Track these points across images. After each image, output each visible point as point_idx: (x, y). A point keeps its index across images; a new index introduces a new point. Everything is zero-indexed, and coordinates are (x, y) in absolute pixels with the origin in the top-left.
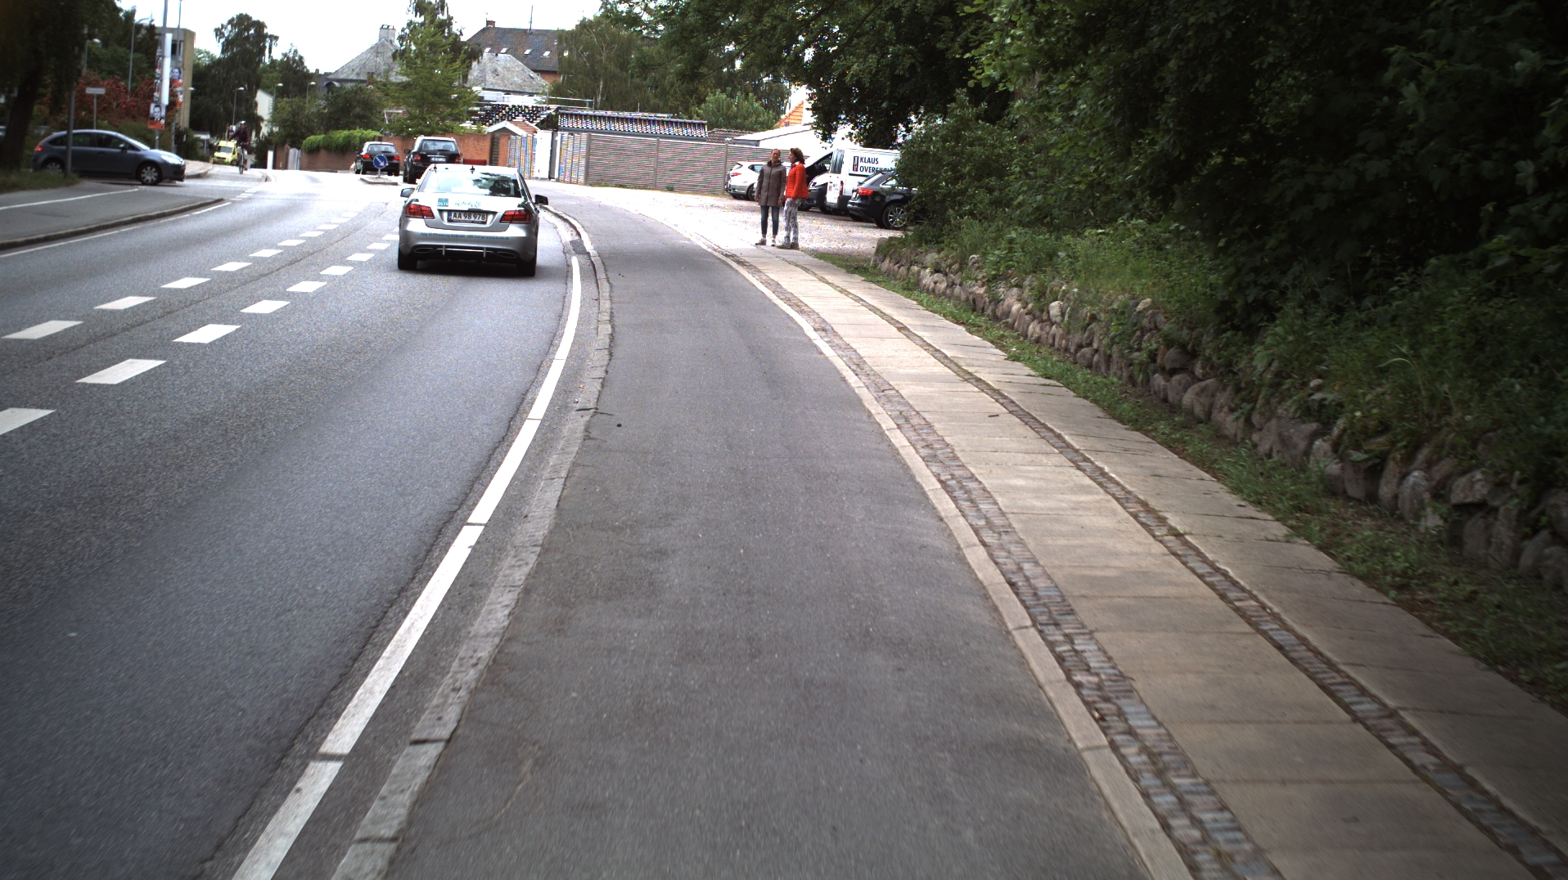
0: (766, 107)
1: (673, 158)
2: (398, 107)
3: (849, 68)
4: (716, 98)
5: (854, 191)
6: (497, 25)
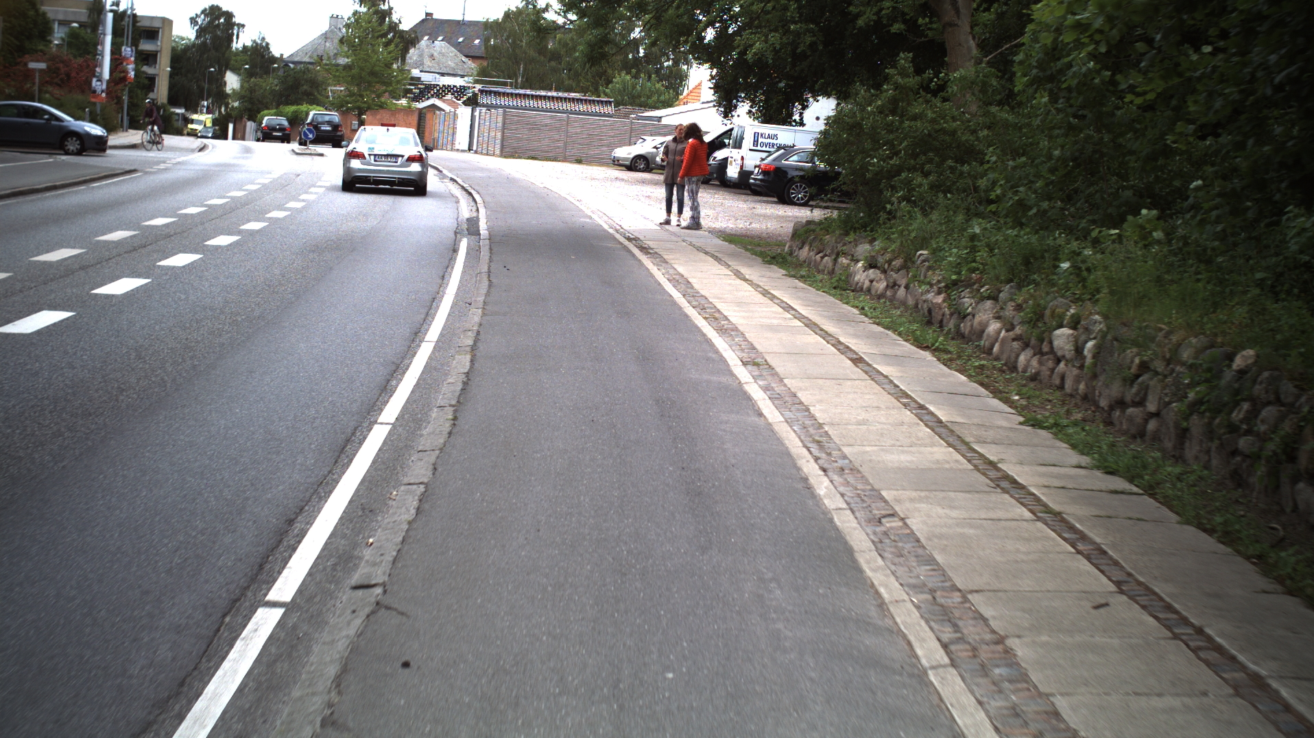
0: (667, 87)
1: (581, 133)
2: (340, 85)
3: (751, 46)
4: (622, 78)
5: (755, 167)
6: (434, 17)
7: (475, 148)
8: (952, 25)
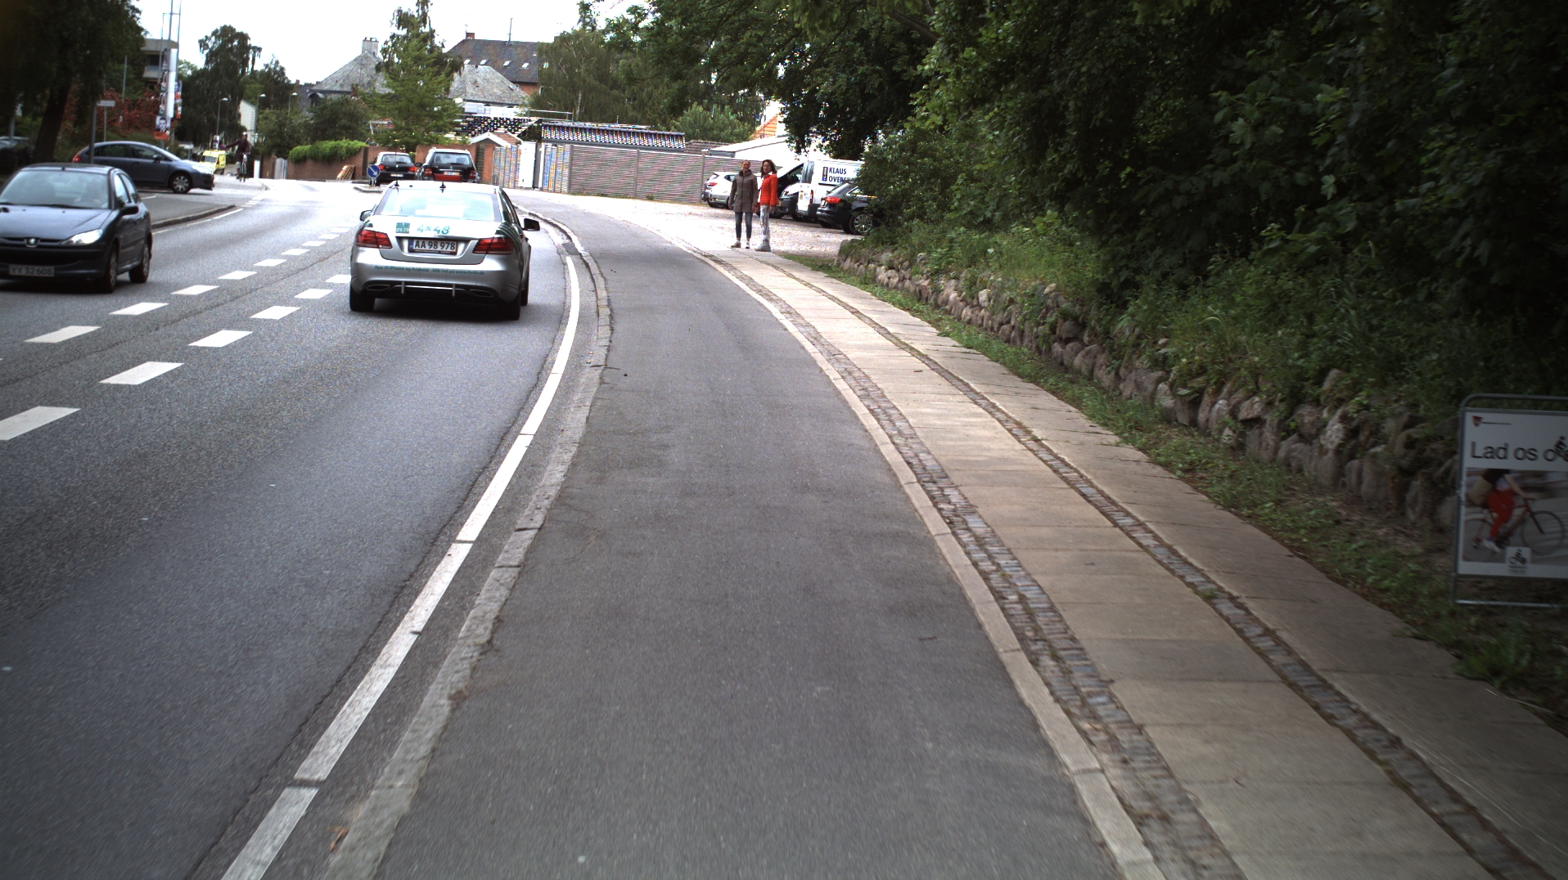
0: (741, 119)
2: (384, 118)
4: (693, 110)
5: (823, 200)
6: (476, 37)
7: (540, 185)
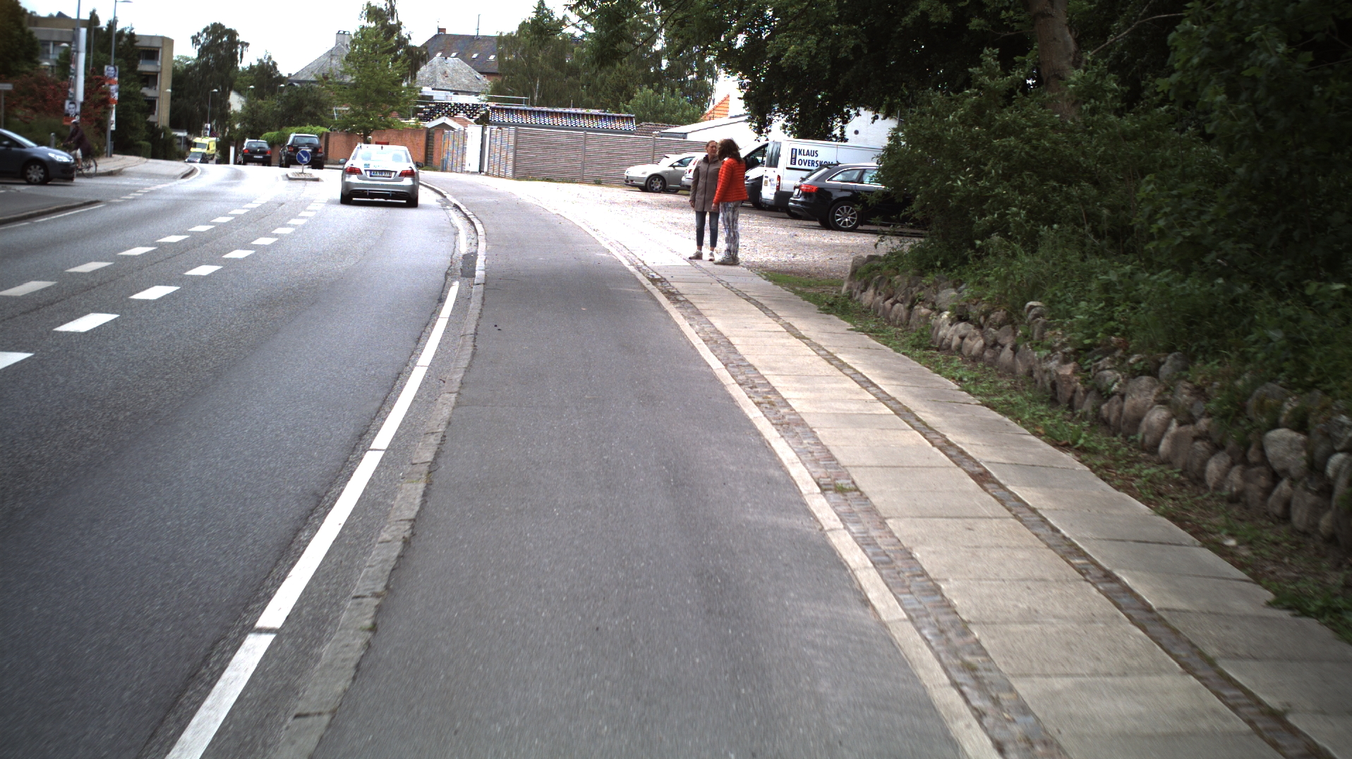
0: (691, 102)
1: (601, 151)
2: (346, 104)
4: (643, 93)
5: (795, 188)
6: (447, 33)
7: (485, 170)
8: (1044, 15)
